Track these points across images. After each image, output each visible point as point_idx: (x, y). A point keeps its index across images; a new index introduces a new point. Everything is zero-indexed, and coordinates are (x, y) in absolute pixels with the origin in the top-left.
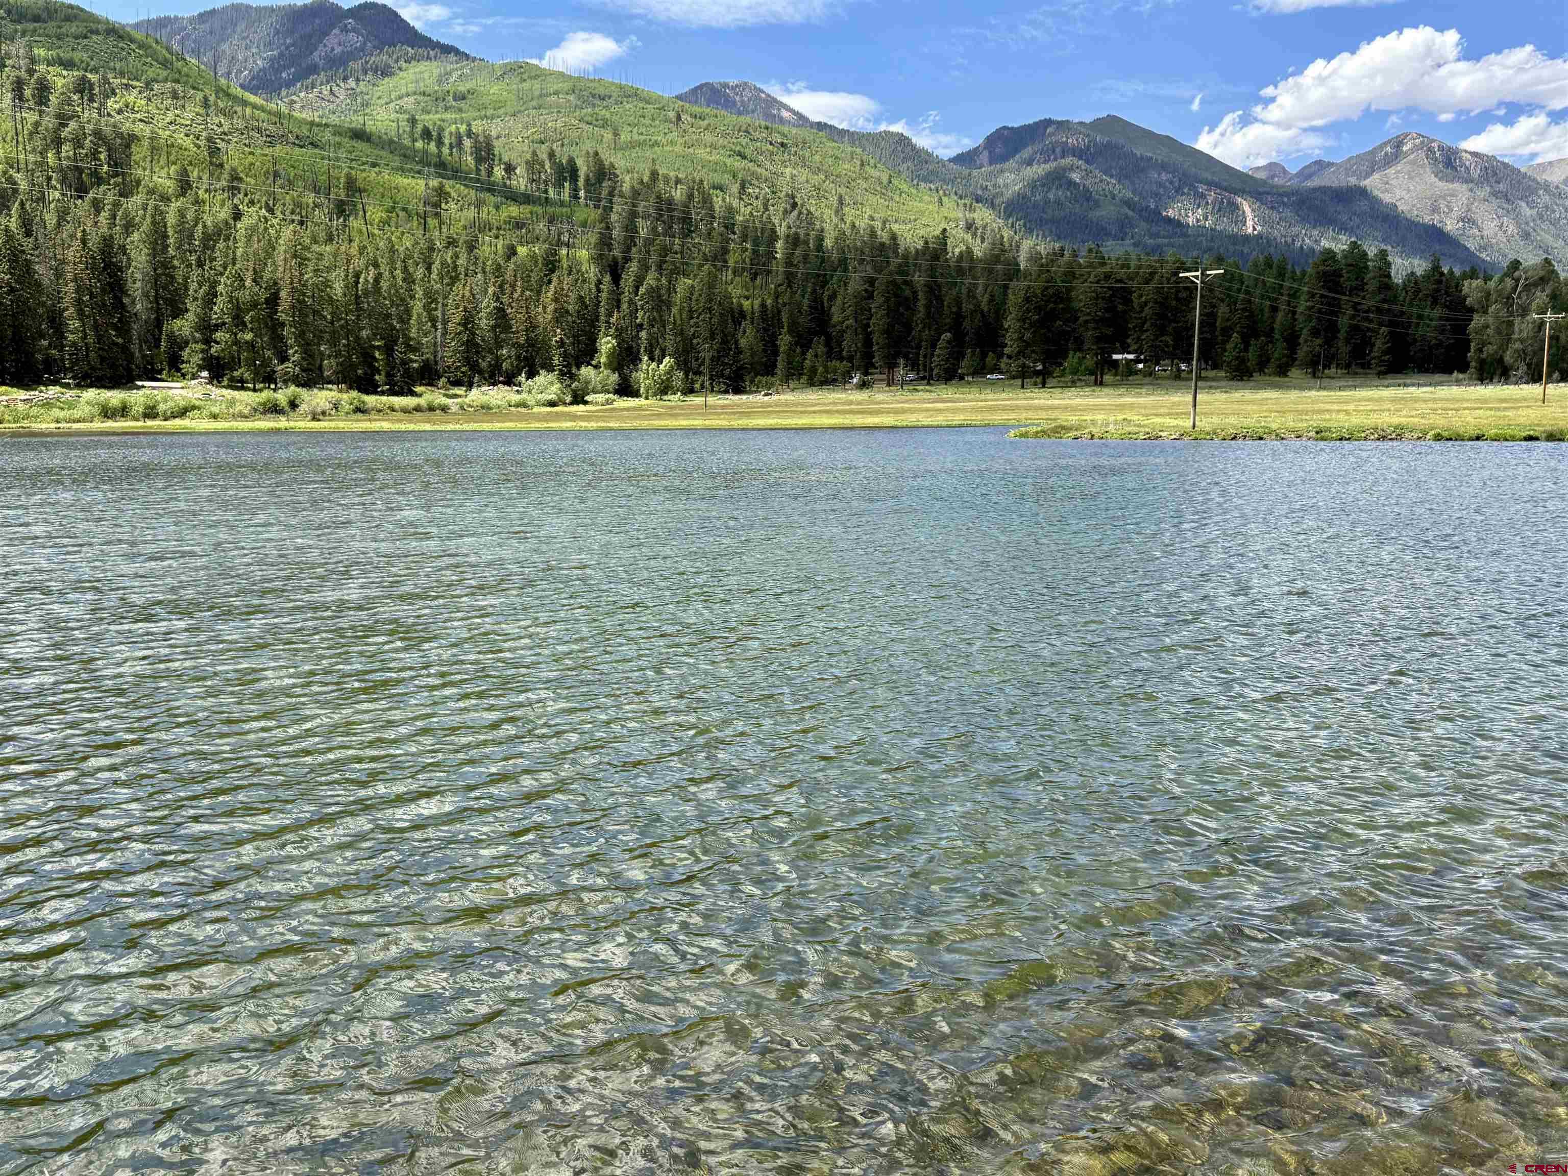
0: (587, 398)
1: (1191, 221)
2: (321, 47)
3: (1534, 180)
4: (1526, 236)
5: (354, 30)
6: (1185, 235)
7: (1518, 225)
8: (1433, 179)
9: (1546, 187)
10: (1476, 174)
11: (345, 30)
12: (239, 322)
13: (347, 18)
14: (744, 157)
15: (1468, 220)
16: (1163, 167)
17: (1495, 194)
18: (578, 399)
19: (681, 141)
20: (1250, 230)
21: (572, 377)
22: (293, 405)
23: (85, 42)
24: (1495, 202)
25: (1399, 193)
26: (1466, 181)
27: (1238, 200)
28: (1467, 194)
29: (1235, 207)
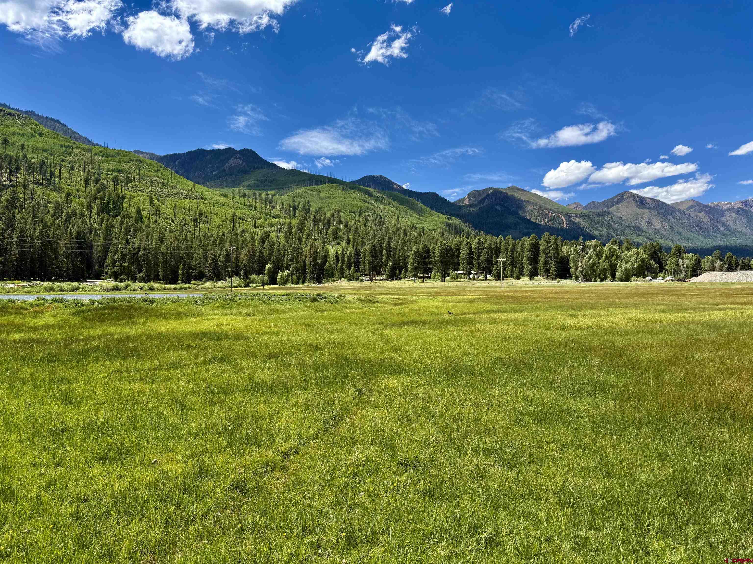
0: (251, 285)
1: (543, 223)
2: (227, 164)
3: (675, 208)
4: (672, 228)
5: (239, 158)
6: (539, 228)
7: (668, 224)
8: (636, 208)
9: (679, 211)
10: (652, 206)
11: (236, 158)
12: (123, 259)
13: (237, 154)
14: (366, 202)
15: (649, 223)
16: (533, 204)
17: (659, 213)
18: (247, 285)
19: (343, 196)
20: (565, 227)
21: (247, 278)
22: (126, 287)
23: (128, 164)
24: (659, 216)
25: (623, 213)
26: (648, 209)
27: (560, 216)
28: (649, 213)
29: (559, 218)
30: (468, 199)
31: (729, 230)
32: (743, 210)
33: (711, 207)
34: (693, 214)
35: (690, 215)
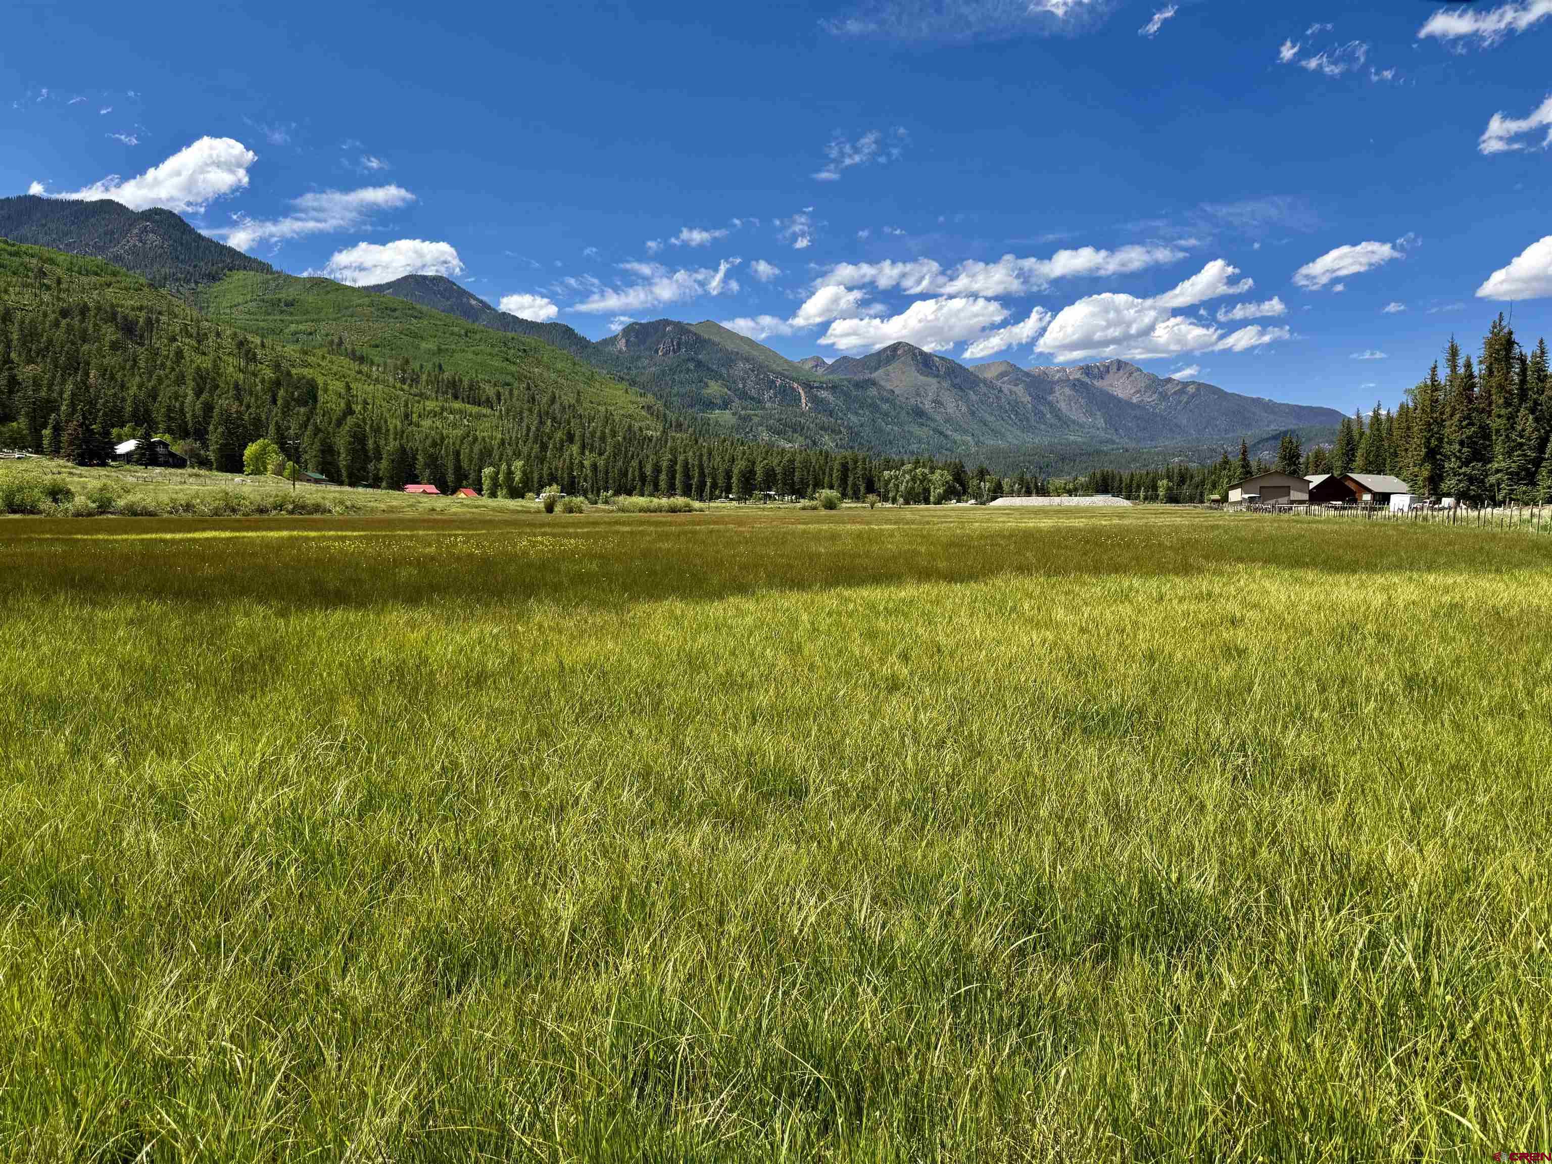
3: (977, 376)
4: (973, 414)
7: (968, 405)
8: (916, 374)
9: (984, 381)
10: (943, 371)
11: (144, 230)
15: (937, 402)
16: (747, 360)
17: (953, 385)
20: (804, 406)
24: (954, 391)
25: (896, 382)
26: (937, 376)
27: (795, 385)
28: (937, 385)
29: (793, 389)
30: (624, 341)
31: (1060, 419)
32: (1083, 384)
33: (1034, 376)
34: (1006, 388)
35: (1001, 391)
